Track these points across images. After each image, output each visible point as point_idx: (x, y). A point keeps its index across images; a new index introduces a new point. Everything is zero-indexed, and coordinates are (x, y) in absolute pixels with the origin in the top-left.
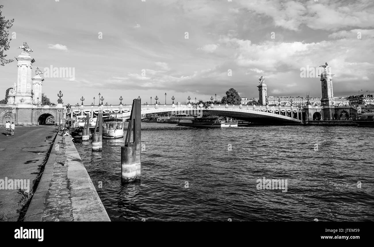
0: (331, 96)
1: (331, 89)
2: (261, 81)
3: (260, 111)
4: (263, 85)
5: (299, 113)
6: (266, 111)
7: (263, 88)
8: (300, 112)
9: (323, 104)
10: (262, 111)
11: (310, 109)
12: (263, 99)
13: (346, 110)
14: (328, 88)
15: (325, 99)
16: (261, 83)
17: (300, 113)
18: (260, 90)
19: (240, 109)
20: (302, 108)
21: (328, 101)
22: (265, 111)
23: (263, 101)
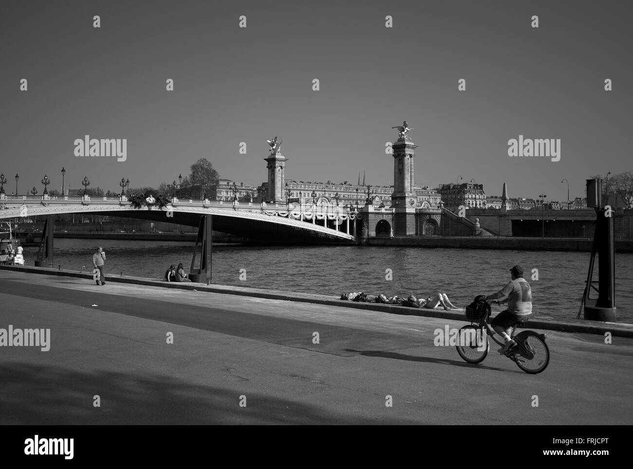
0: (409, 188)
1: (411, 175)
2: (274, 147)
3: (275, 215)
4: (278, 156)
5: (350, 220)
6: (287, 217)
7: (277, 164)
8: (352, 219)
9: (396, 204)
10: (279, 215)
11: (372, 213)
12: (276, 188)
13: (434, 217)
14: (406, 172)
15: (398, 195)
16: (273, 152)
17: (351, 222)
18: (271, 166)
19: (234, 212)
20: (356, 211)
21: (405, 197)
22: (285, 215)
23: (276, 193)
